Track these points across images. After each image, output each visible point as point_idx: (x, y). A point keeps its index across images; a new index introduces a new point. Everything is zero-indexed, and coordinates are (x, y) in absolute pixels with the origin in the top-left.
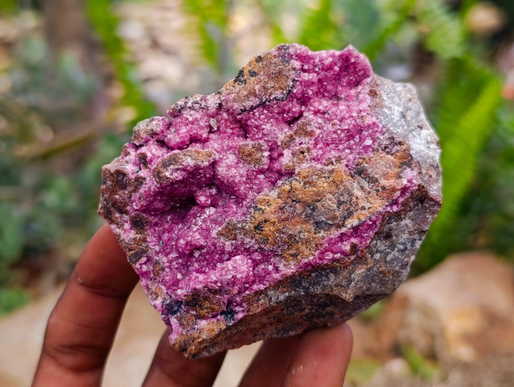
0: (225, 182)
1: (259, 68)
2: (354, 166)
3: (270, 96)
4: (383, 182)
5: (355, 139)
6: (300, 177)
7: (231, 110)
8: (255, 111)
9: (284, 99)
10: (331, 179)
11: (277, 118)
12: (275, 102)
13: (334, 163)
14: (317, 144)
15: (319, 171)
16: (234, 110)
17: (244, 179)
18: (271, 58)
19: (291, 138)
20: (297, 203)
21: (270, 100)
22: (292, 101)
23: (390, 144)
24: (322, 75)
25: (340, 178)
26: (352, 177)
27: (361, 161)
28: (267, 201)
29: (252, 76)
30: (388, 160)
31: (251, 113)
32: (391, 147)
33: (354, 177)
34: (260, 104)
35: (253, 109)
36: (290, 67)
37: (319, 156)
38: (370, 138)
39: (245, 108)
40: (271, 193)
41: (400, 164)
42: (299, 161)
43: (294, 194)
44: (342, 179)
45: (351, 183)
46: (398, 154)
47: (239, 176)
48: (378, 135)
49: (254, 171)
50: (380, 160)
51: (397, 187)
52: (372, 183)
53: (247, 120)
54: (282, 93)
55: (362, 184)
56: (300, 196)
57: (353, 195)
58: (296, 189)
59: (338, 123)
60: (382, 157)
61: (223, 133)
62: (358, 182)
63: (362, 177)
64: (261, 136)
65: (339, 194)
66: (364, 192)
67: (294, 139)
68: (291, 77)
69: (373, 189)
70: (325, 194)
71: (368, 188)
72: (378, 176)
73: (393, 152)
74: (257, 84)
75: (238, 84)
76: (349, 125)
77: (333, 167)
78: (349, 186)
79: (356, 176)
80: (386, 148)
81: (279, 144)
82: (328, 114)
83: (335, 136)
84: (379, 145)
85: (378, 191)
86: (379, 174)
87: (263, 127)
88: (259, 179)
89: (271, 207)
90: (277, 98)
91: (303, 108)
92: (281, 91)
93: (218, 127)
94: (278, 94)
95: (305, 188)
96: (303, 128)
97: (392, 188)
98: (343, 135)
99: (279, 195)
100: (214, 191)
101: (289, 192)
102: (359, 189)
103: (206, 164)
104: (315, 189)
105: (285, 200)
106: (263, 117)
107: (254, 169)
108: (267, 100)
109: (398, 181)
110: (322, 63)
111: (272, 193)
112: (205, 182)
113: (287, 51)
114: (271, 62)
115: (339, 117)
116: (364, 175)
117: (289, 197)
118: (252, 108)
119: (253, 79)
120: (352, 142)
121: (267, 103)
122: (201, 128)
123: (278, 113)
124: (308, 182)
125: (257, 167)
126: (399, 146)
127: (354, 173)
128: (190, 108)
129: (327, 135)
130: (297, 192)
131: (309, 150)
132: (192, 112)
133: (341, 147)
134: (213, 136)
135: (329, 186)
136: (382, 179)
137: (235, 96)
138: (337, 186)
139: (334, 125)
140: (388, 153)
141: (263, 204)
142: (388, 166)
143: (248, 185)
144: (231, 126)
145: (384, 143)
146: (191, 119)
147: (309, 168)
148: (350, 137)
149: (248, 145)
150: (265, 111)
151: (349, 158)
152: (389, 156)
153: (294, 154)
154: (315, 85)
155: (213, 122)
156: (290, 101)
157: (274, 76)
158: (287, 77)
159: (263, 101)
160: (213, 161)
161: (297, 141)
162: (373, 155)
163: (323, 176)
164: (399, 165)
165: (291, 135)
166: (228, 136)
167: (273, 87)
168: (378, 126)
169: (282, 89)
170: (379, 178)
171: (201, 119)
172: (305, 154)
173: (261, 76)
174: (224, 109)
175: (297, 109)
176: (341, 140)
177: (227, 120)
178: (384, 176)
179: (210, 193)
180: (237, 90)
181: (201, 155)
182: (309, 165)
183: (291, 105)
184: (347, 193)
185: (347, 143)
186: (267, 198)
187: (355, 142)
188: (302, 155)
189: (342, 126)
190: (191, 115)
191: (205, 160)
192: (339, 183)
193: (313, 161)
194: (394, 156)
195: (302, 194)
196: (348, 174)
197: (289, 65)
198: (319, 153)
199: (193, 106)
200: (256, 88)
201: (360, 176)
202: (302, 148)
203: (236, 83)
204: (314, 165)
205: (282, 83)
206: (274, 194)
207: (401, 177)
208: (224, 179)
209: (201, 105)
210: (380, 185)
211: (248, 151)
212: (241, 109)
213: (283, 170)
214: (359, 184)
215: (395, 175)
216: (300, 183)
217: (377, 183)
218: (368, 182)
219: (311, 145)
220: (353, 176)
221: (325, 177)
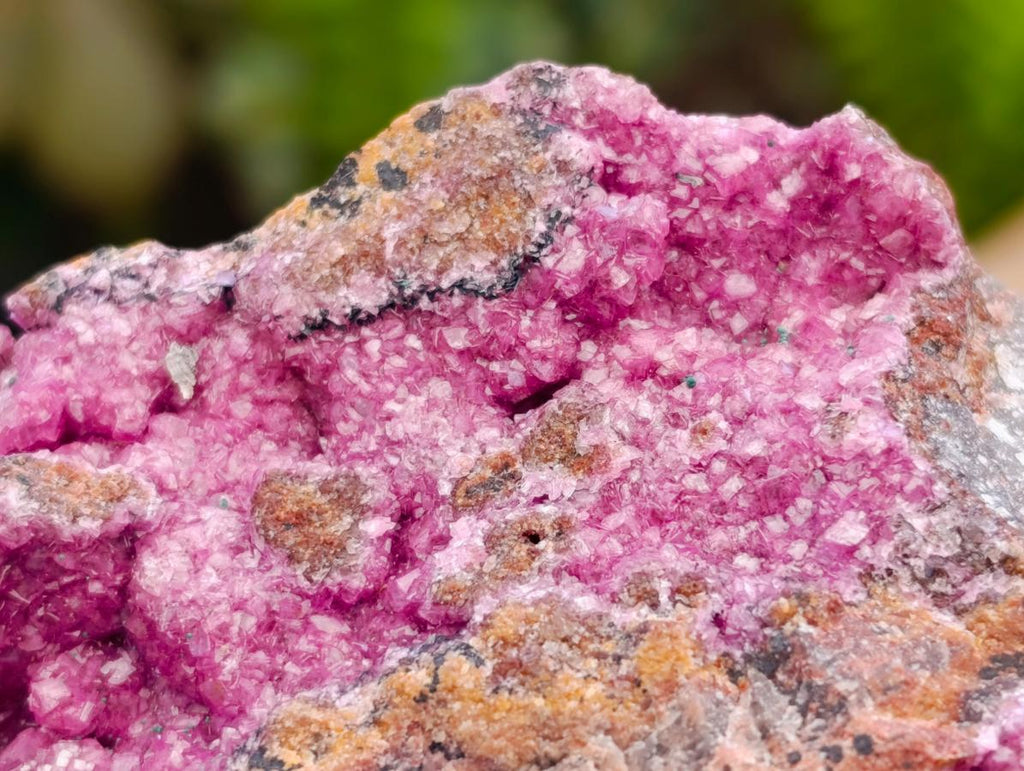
0: (163, 626)
1: (422, 154)
2: (751, 626)
3: (440, 272)
4: (870, 717)
5: (791, 511)
6: (486, 640)
7: (266, 318)
8: (366, 331)
9: (499, 289)
10: (625, 668)
11: (455, 374)
12: (457, 301)
13: (664, 598)
14: (609, 512)
15: (583, 624)
16: (276, 318)
17: (250, 623)
18: (478, 116)
19: (505, 471)
20: (448, 757)
21: (440, 290)
22: (538, 307)
23: (958, 560)
24: (705, 224)
25: (666, 668)
26: (733, 675)
27: (785, 604)
28: (314, 728)
29: (387, 185)
30: (929, 630)
31: (350, 339)
32: (957, 575)
33: (741, 679)
34: (392, 305)
35: (361, 323)
36: (548, 156)
37: (603, 563)
38: (862, 515)
39: (324, 314)
40: (345, 699)
41: (993, 659)
42: (504, 572)
43: (440, 712)
44: (674, 671)
45: (718, 703)
46: (990, 613)
47: (224, 607)
48: (902, 506)
49: (304, 595)
50: (891, 624)
51: (930, 750)
52: (818, 715)
53: (327, 371)
54: (494, 263)
55: (768, 715)
56: (466, 726)
57: (710, 756)
58: (452, 689)
59: (723, 425)
60: (906, 614)
61: (213, 417)
62: (755, 705)
63: (779, 685)
64: (373, 447)
65: (650, 745)
66: (771, 751)
67: (515, 477)
68: (545, 201)
69: (818, 744)
70: (581, 730)
71: (792, 738)
72: (855, 685)
73: (970, 598)
74: (399, 217)
75: (325, 214)
76: (772, 442)
77: (653, 617)
78: (701, 710)
79: (752, 672)
80: (936, 573)
81: (445, 489)
82: (691, 385)
83: (696, 482)
84: (904, 556)
85: (835, 754)
86: (859, 676)
87: (391, 406)
88: (317, 633)
89: (325, 758)
90: (468, 286)
91: (588, 349)
92: (492, 256)
93: (198, 389)
94: (479, 268)
95: (495, 691)
96: (560, 434)
97: (907, 752)
98: (734, 484)
99: (376, 710)
100: (120, 669)
101: (422, 699)
102: (750, 737)
103: (90, 526)
104: (539, 702)
105: (396, 737)
106: (398, 362)
107: (304, 584)
108: (423, 289)
109: (954, 730)
110: (708, 168)
111: (349, 697)
112: (81, 622)
113: (554, 93)
114: (473, 132)
115: (736, 405)
116: (790, 673)
117: (416, 726)
118: (357, 320)
119: (389, 195)
120: (776, 525)
121: (424, 303)
122: (124, 379)
123: (466, 354)
124: (518, 666)
125: (317, 577)
126: (1004, 578)
127: (748, 658)
128: (98, 292)
129: (666, 476)
130: (457, 706)
131: (563, 527)
132: (105, 310)
133: (718, 538)
134: (166, 423)
135: (612, 697)
136: (869, 702)
137: (296, 260)
138: (646, 705)
139: (704, 432)
140: (940, 600)
141: (293, 741)
142: (921, 653)
143: (261, 656)
144: (260, 392)
145: (929, 550)
146: (87, 336)
147: (536, 603)
148: (773, 499)
149: (302, 478)
150: (413, 341)
151: (738, 588)
152: (946, 618)
153: (492, 541)
154: (647, 249)
155: (179, 364)
156: (526, 306)
157: (474, 189)
158: (529, 200)
159: (408, 292)
160: (127, 521)
161: (526, 487)
162: (861, 596)
163: (592, 647)
164: (986, 664)
165: (505, 456)
166: (232, 432)
167: (460, 237)
168: (907, 466)
169: (497, 246)
170: (852, 698)
171: (132, 340)
172: (542, 545)
173: (423, 185)
174: (244, 312)
175: (548, 343)
176: (723, 507)
177: (246, 361)
178: (886, 690)
179: (99, 676)
180: (311, 237)
181: (79, 486)
182: (541, 593)
183: (526, 322)
184: (687, 741)
185: (753, 525)
186: (316, 715)
187: (792, 526)
188: (526, 547)
189: (738, 440)
190: (94, 323)
191: (87, 511)
192: (656, 691)
193: (566, 579)
194: (969, 618)
195: (475, 718)
196: (713, 657)
197: (545, 150)
198: (604, 549)
199: (113, 288)
200: (387, 234)
201: (772, 676)
202: (537, 516)
203: (317, 212)
204: (565, 594)
205: (502, 221)
206: (357, 703)
207: (974, 717)
208: (160, 612)
209: (147, 285)
210: (849, 729)
211: (299, 502)
212: (306, 319)
213: (428, 603)
214: (755, 714)
215: (948, 702)
216: (479, 663)
217: (840, 719)
218: (804, 711)
219: (580, 509)
220: (740, 673)
221: (600, 656)
